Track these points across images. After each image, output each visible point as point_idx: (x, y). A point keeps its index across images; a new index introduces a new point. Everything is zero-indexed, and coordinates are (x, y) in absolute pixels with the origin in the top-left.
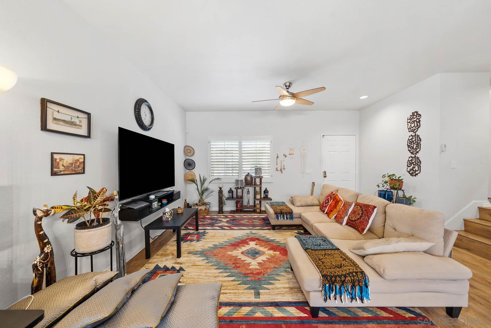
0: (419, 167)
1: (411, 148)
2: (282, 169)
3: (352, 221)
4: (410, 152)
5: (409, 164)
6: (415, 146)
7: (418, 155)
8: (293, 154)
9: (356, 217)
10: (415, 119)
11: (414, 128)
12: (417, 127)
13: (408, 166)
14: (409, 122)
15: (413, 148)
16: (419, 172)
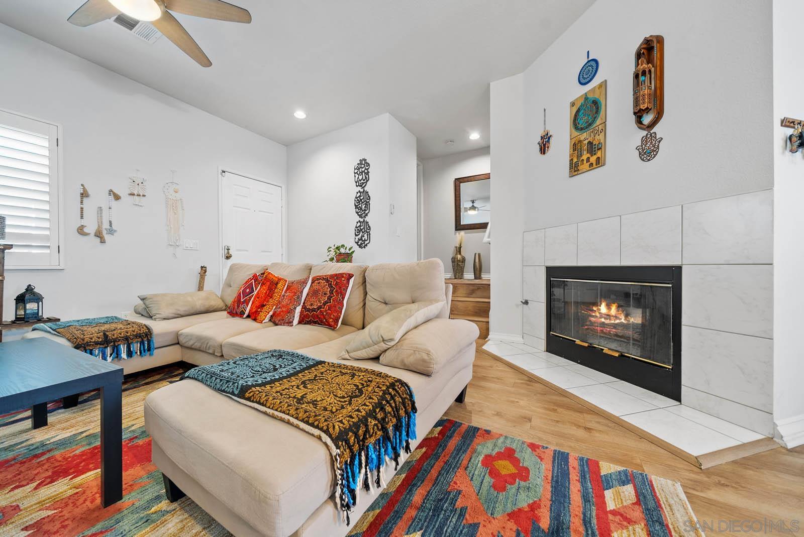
0: (369, 235)
1: (359, 210)
2: (104, 232)
3: (314, 310)
4: (358, 215)
5: (357, 232)
6: (363, 207)
7: (367, 219)
8: (144, 196)
9: (320, 301)
10: (363, 169)
11: (362, 181)
12: (366, 181)
13: (356, 235)
14: (357, 173)
15: (361, 209)
16: (368, 241)
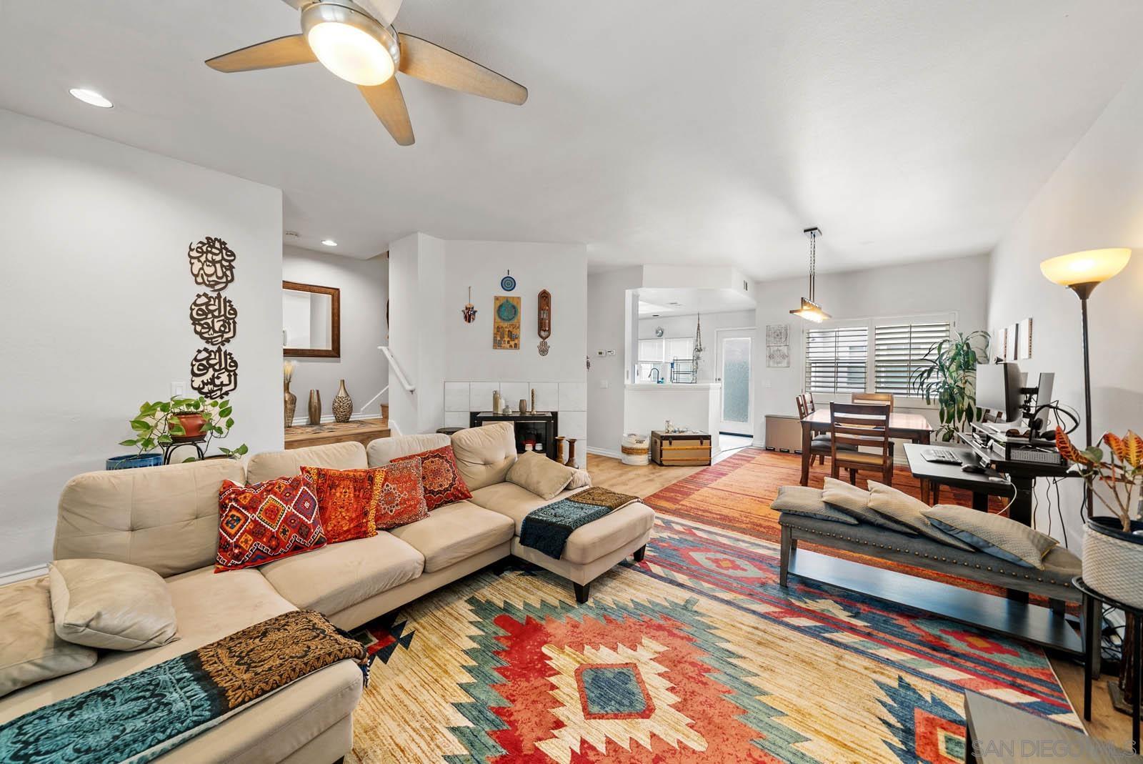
0: (233, 375)
1: (203, 328)
4: (203, 338)
5: (199, 369)
6: (217, 326)
7: (227, 348)
10: (218, 258)
11: (214, 278)
12: (224, 280)
13: (194, 374)
14: (198, 258)
15: (211, 328)
16: (232, 386)
